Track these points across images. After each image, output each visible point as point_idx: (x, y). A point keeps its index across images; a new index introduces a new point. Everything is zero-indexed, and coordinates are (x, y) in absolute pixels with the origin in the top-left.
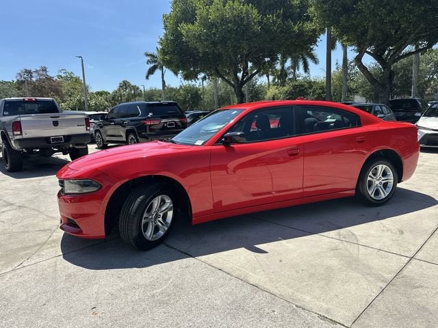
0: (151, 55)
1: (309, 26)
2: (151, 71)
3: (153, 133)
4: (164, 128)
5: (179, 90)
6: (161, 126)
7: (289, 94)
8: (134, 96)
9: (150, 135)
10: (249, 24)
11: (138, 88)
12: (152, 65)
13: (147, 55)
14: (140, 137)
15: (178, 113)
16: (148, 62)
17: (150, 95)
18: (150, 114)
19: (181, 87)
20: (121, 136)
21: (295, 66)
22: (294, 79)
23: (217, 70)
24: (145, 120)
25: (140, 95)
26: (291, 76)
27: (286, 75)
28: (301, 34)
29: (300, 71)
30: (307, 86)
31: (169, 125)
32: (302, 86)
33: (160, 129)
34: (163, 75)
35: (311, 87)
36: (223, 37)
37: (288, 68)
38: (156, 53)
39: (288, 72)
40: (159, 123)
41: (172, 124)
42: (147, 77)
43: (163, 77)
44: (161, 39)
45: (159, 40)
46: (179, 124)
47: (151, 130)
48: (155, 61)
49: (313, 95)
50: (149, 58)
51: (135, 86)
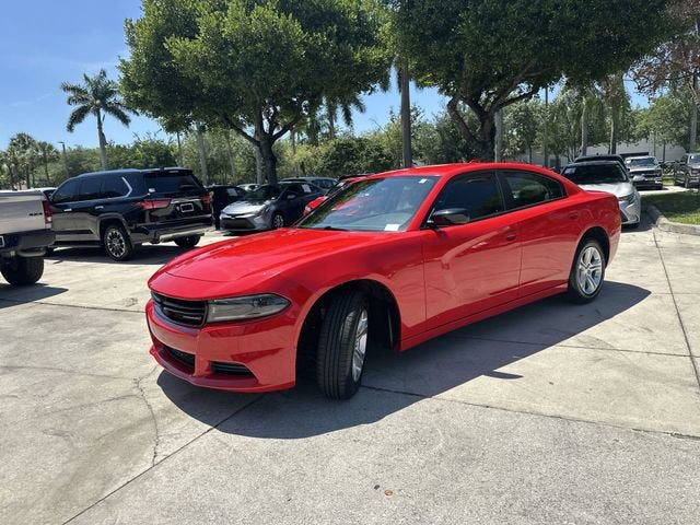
0: (73, 89)
1: (375, 54)
2: (77, 117)
3: (158, 223)
4: (175, 214)
5: (133, 150)
6: (169, 212)
7: (332, 158)
8: (44, 161)
9: (150, 227)
10: (289, 44)
11: (50, 147)
12: (79, 106)
13: (66, 89)
14: (132, 231)
15: (196, 188)
16: (70, 101)
18: (151, 190)
19: (137, 145)
20: (89, 232)
21: (332, 115)
22: (332, 134)
23: (225, 116)
24: (142, 200)
25: (54, 160)
26: (325, 130)
27: (318, 128)
28: (364, 65)
29: (340, 123)
30: (356, 146)
31: (184, 208)
32: (350, 146)
33: (168, 217)
34: (100, 123)
35: (362, 147)
36: (248, 65)
37: (322, 119)
38: (83, 85)
39: (322, 123)
40: (163, 206)
41: (189, 207)
42: (70, 128)
43: (100, 128)
44: (123, 61)
45: (119, 63)
46: (200, 205)
47: (153, 218)
48: (83, 100)
49: (367, 160)
50: (71, 94)
51: (45, 143)
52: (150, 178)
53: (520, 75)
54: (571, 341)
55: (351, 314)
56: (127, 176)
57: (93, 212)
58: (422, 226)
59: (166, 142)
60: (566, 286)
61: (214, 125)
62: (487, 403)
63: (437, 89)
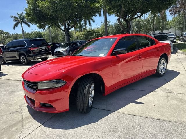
0: (14, 17)
1: (97, 5)
2: (16, 25)
3: (35, 54)
4: (40, 51)
5: (31, 34)
6: (38, 51)
7: (86, 35)
8: (7, 37)
9: (33, 55)
10: (72, 2)
11: (9, 34)
12: (16, 22)
13: (12, 17)
14: (28, 57)
15: (45, 44)
16: (14, 21)
17: (16, 37)
18: (33, 45)
19: (32, 33)
20: (16, 57)
21: (85, 23)
22: (85, 29)
23: (55, 24)
24: (30, 48)
25: (10, 37)
26: (84, 27)
27: (82, 27)
28: (94, 8)
30: (92, 32)
31: (43, 50)
32: (91, 32)
33: (38, 52)
34: (22, 27)
35: (94, 32)
36: (61, 8)
37: (83, 24)
38: (17, 16)
39: (83, 25)
40: (36, 49)
41: (44, 49)
42: (14, 28)
43: (22, 28)
44: (26, 8)
45: (25, 9)
46: (47, 49)
47: (33, 53)
48: (16, 20)
49: (95, 36)
50: (14, 19)
51: (7, 33)
52: (32, 41)
53: (138, 11)
54: (158, 90)
55: (88, 85)
56: (25, 41)
57: (16, 51)
58: (111, 54)
59: (40, 32)
60: (156, 72)
61: (52, 26)
62: (134, 114)
63: (114, 15)
